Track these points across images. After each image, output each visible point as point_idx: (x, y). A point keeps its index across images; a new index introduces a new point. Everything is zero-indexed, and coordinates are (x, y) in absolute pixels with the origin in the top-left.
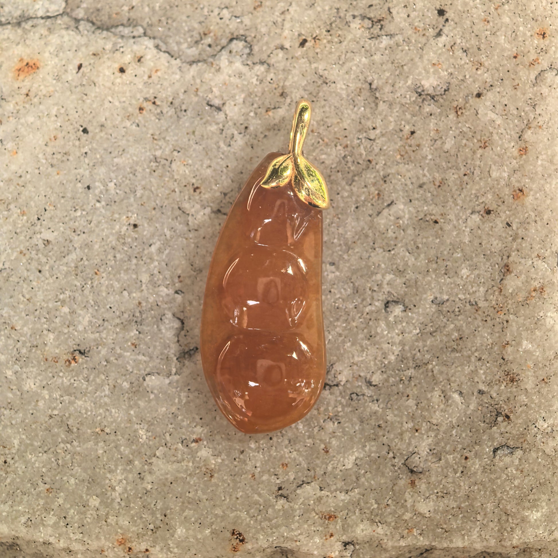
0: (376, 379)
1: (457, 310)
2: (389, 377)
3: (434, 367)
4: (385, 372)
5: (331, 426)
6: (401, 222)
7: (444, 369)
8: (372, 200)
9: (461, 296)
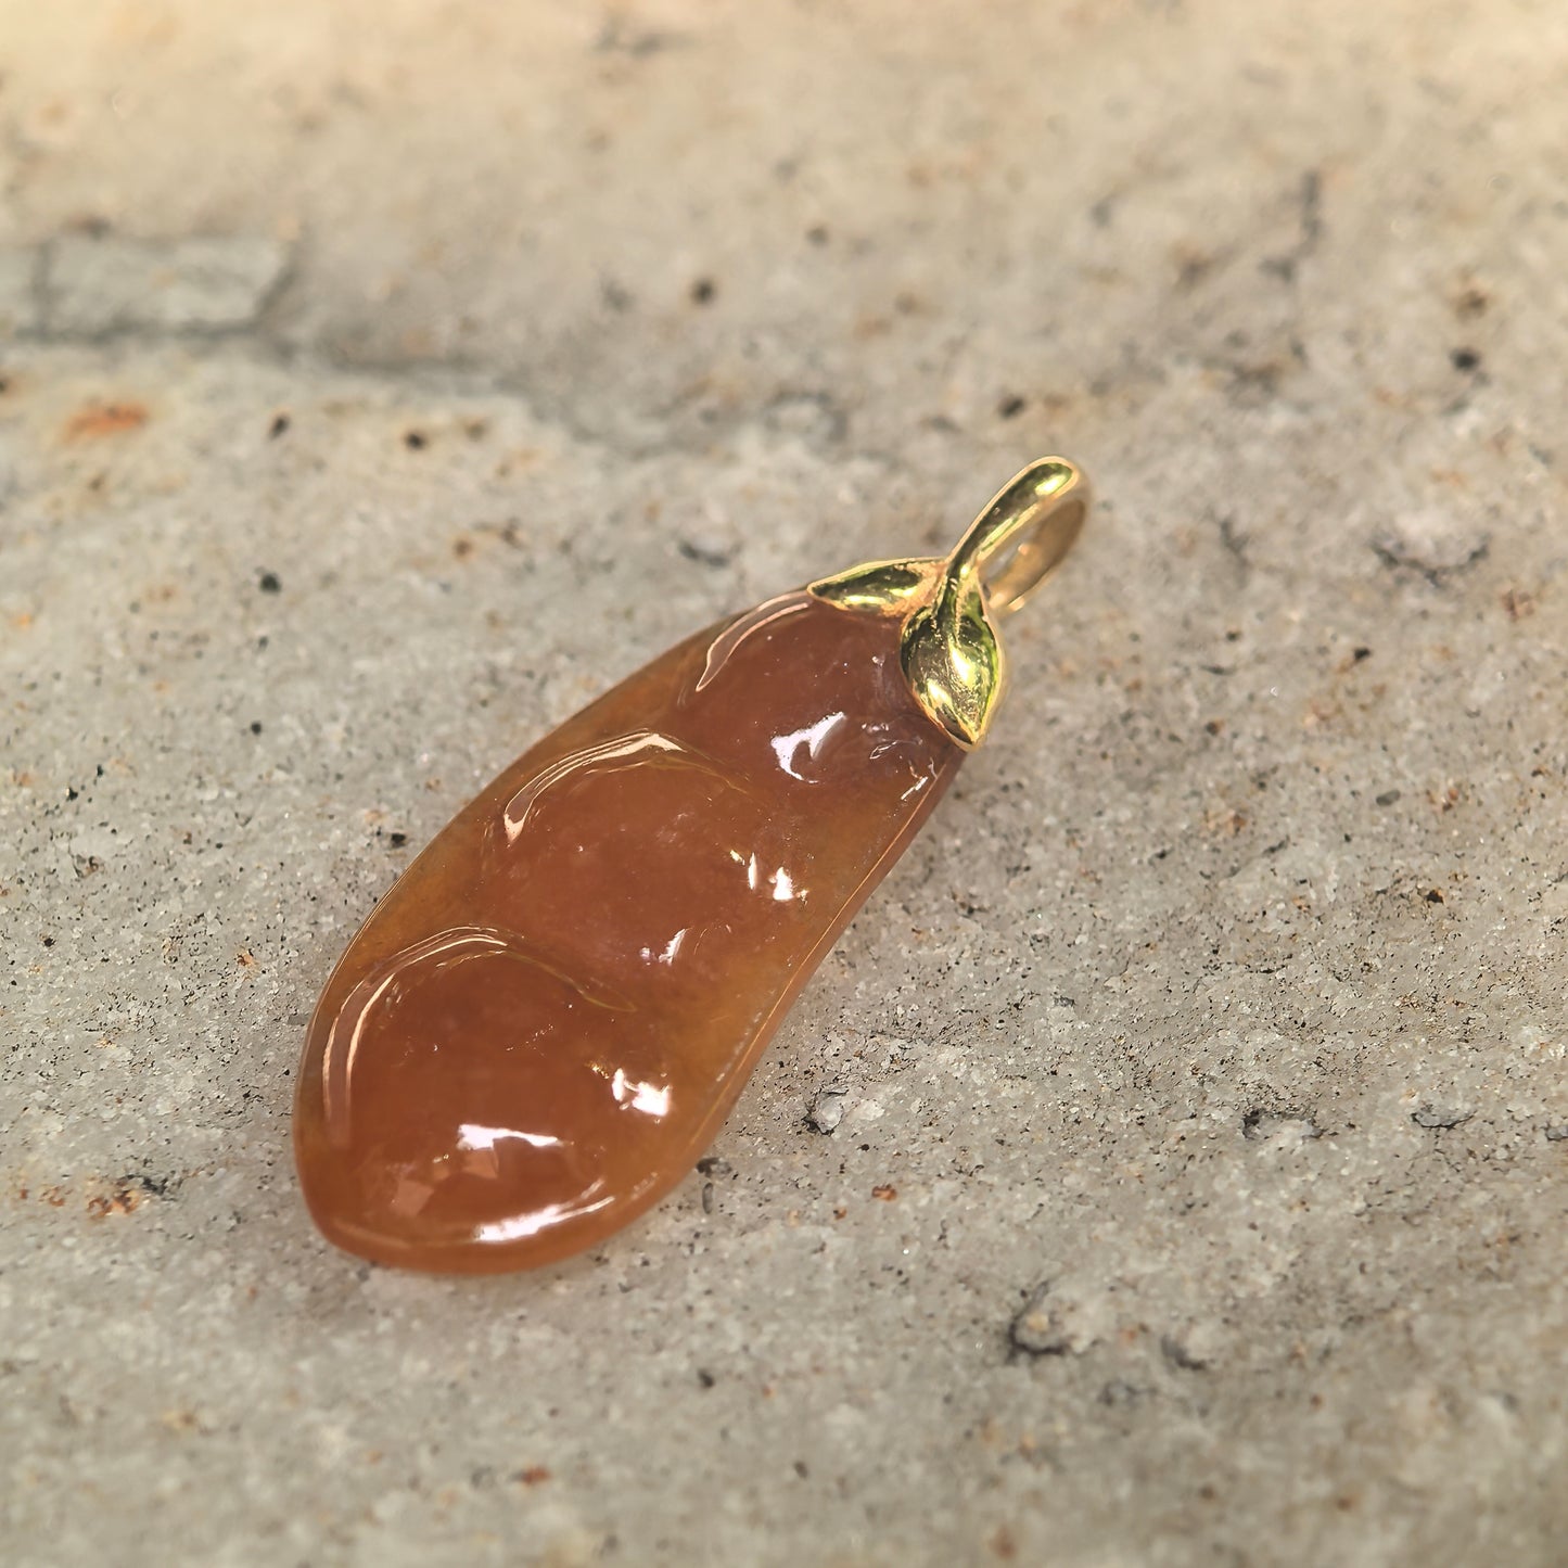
0: (1199, 1342)
1: (1501, 1154)
2: (1248, 1341)
3: (1414, 1316)
4: (1237, 1325)
5: (1025, 1476)
6: (1313, 895)
7: (1453, 1323)
8: (1215, 834)
9: (1523, 1110)
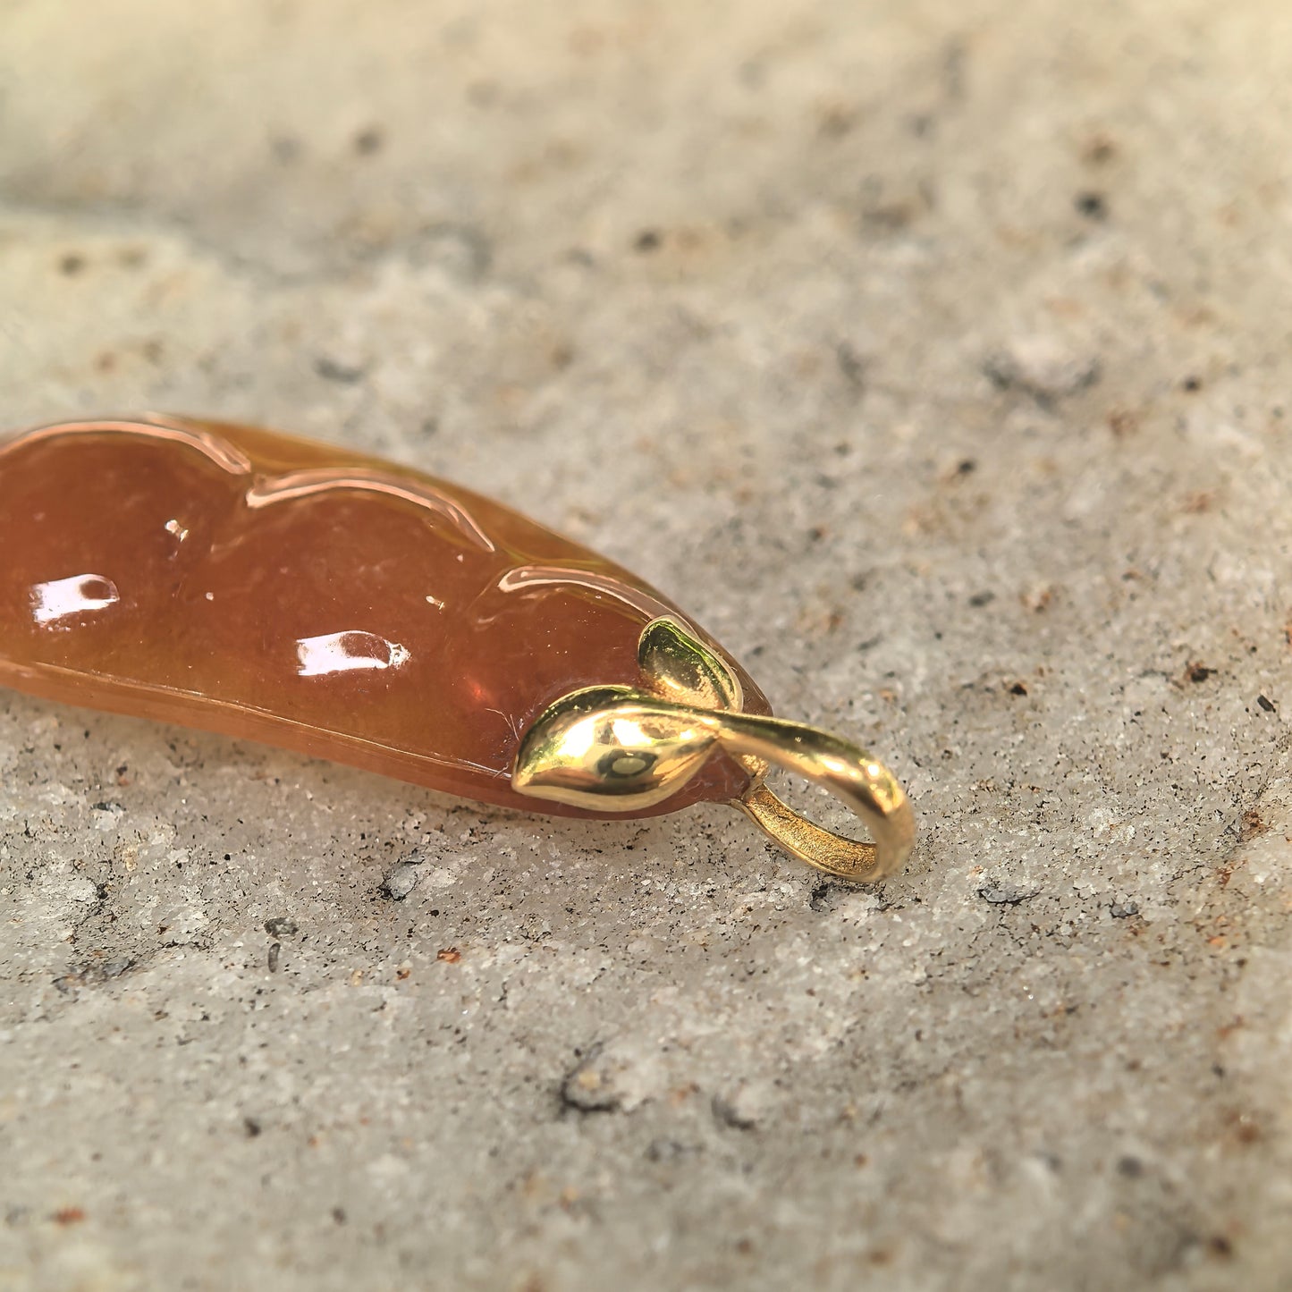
0: (749, 1103)
1: (1065, 930)
2: (798, 1102)
3: (966, 1080)
4: (789, 1087)
5: (563, 1226)
6: (900, 687)
7: (1002, 1087)
8: (810, 630)
9: (1089, 888)
